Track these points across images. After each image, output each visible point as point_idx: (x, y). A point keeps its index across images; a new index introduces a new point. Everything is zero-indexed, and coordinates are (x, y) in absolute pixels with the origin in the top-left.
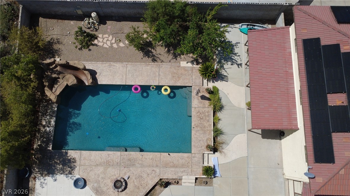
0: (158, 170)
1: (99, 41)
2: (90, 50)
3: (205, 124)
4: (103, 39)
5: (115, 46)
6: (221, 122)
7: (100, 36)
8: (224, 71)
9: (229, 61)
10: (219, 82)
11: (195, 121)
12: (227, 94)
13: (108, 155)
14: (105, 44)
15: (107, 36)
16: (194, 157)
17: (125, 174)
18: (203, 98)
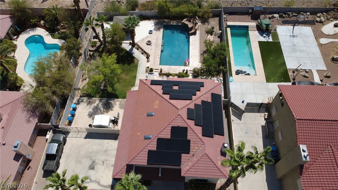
1: (210, 36)
2: (205, 34)
7: (212, 36)
11: (173, 67)
13: (161, 40)
15: (213, 38)
18: (184, 70)
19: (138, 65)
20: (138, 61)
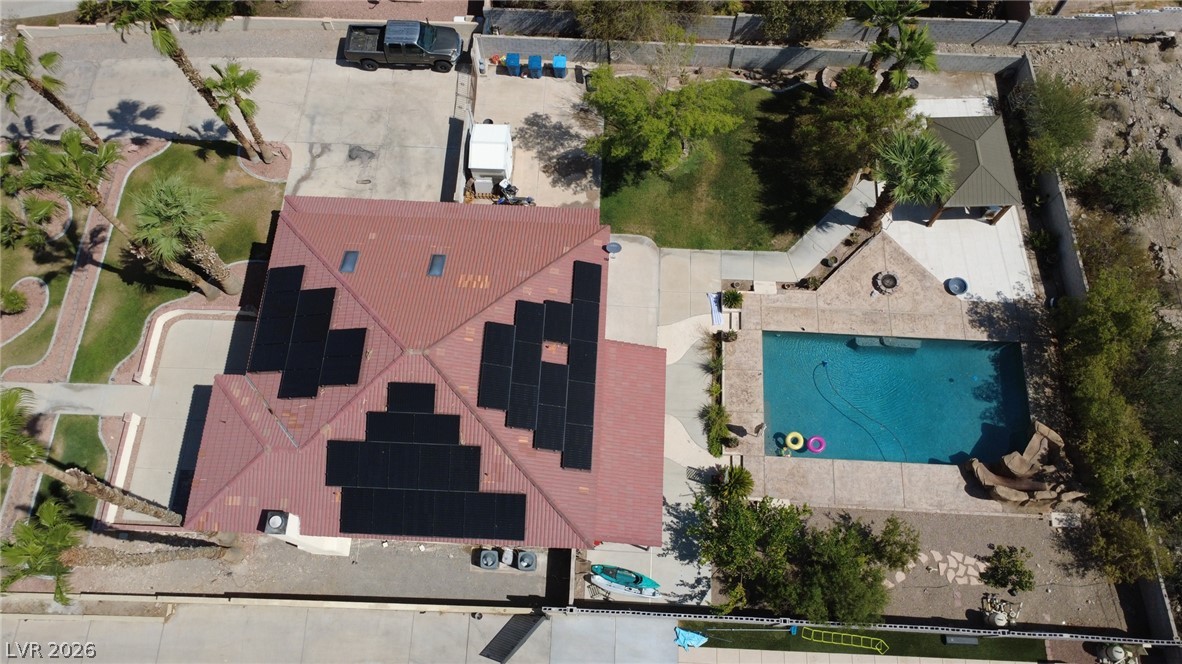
0: (821, 304)
1: (976, 567)
2: (991, 547)
3: (737, 380)
4: (966, 574)
5: (938, 556)
6: (706, 387)
7: (975, 582)
8: (697, 491)
10: (707, 467)
11: (758, 386)
12: (692, 442)
13: (913, 331)
14: (960, 560)
15: (961, 581)
16: (757, 323)
17: (878, 300)
18: (741, 431)
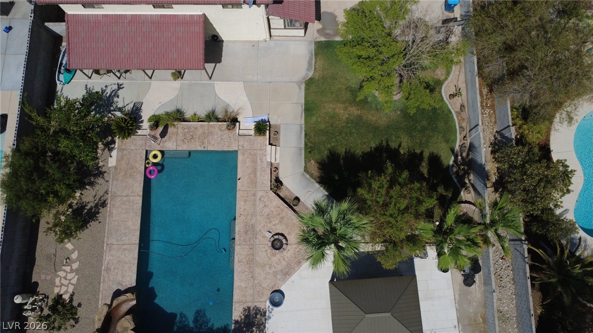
0: (260, 194)
1: (66, 292)
2: (79, 305)
3: (200, 132)
4: (62, 285)
5: (75, 266)
6: (198, 113)
8: (127, 108)
9: (113, 100)
10: (142, 114)
11: (196, 146)
12: (160, 105)
13: (239, 262)
14: (72, 282)
15: (57, 280)
16: (243, 147)
17: (264, 237)
18: (163, 134)
19: (303, 152)
20: (306, 170)
